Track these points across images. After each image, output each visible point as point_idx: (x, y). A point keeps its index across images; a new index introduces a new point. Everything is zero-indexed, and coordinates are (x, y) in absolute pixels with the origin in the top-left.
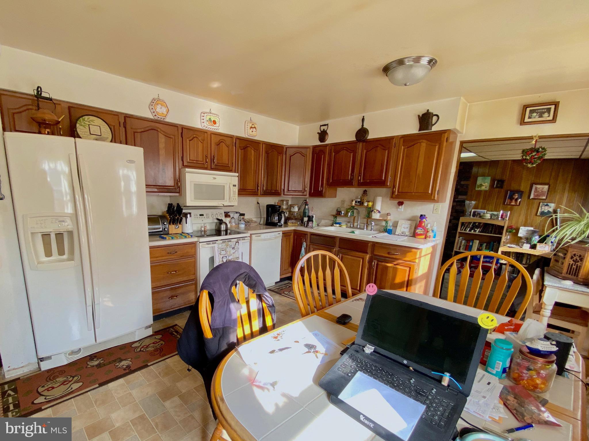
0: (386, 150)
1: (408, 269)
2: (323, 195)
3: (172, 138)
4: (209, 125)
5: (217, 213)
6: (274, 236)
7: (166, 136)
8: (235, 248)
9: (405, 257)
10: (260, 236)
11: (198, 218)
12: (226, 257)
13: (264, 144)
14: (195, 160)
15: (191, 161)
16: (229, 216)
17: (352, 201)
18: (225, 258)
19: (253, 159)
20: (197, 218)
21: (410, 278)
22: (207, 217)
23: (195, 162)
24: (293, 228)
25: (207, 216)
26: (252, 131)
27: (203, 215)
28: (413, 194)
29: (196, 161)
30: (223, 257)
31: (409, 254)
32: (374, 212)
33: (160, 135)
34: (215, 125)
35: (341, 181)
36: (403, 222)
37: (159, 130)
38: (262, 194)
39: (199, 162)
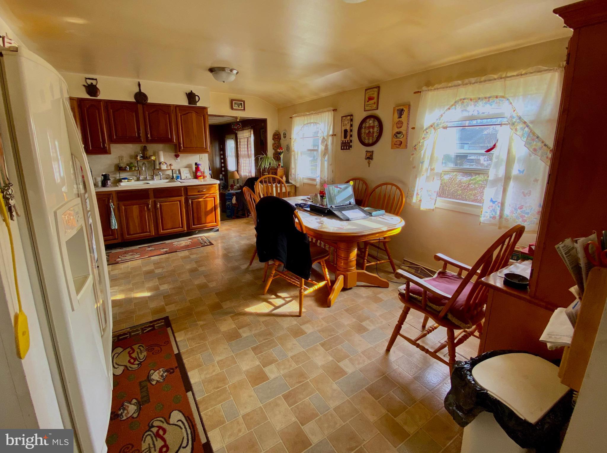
0: (167, 114)
1: (213, 199)
2: (108, 151)
9: (210, 191)
17: (137, 156)
21: (216, 204)
28: (194, 148)
31: (212, 189)
32: (162, 164)
35: (127, 138)
36: (184, 169)
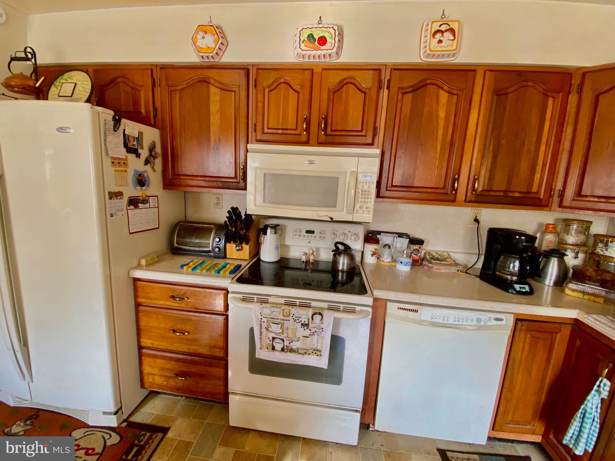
3: (234, 92)
4: (307, 49)
5: (347, 232)
6: (475, 323)
7: (221, 89)
8: (311, 325)
10: (416, 311)
11: (302, 237)
12: (283, 340)
13: (490, 71)
14: (278, 129)
15: (271, 131)
16: (377, 242)
18: (280, 341)
19: (442, 114)
20: (300, 236)
22: (320, 237)
23: (280, 131)
24: (572, 314)
25: (322, 235)
26: (440, 41)
27: (312, 232)
29: (283, 129)
30: (274, 338)
33: (213, 89)
34: (322, 48)
37: (212, 81)
38: (468, 199)
39: (289, 132)
